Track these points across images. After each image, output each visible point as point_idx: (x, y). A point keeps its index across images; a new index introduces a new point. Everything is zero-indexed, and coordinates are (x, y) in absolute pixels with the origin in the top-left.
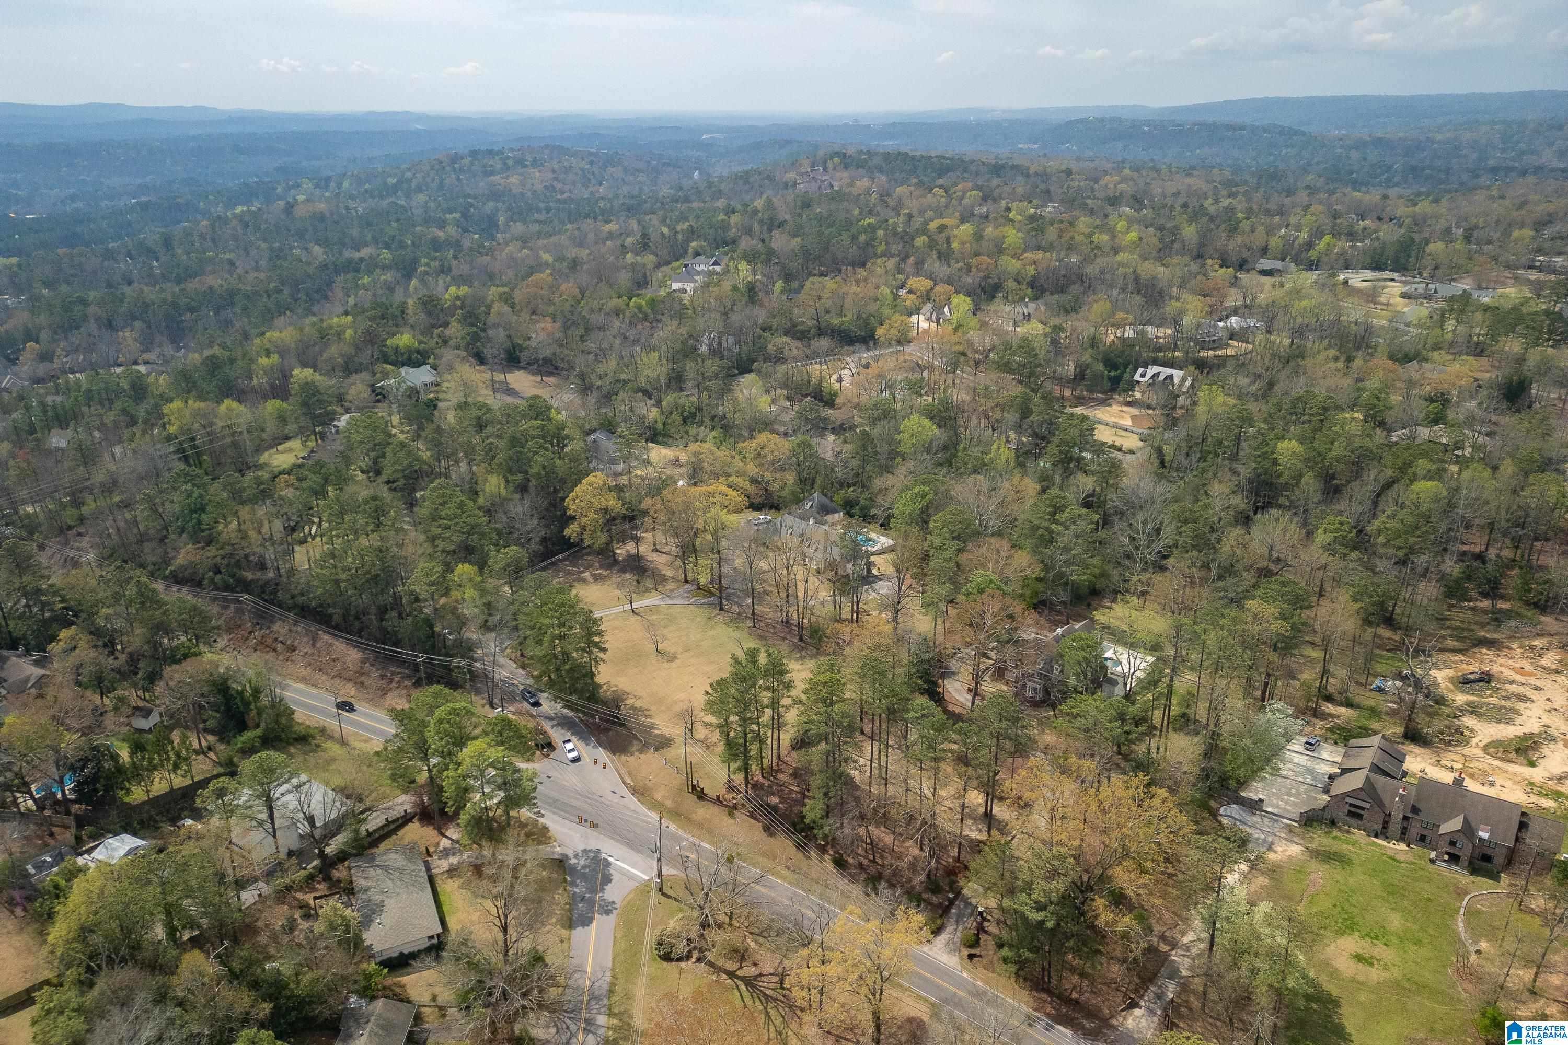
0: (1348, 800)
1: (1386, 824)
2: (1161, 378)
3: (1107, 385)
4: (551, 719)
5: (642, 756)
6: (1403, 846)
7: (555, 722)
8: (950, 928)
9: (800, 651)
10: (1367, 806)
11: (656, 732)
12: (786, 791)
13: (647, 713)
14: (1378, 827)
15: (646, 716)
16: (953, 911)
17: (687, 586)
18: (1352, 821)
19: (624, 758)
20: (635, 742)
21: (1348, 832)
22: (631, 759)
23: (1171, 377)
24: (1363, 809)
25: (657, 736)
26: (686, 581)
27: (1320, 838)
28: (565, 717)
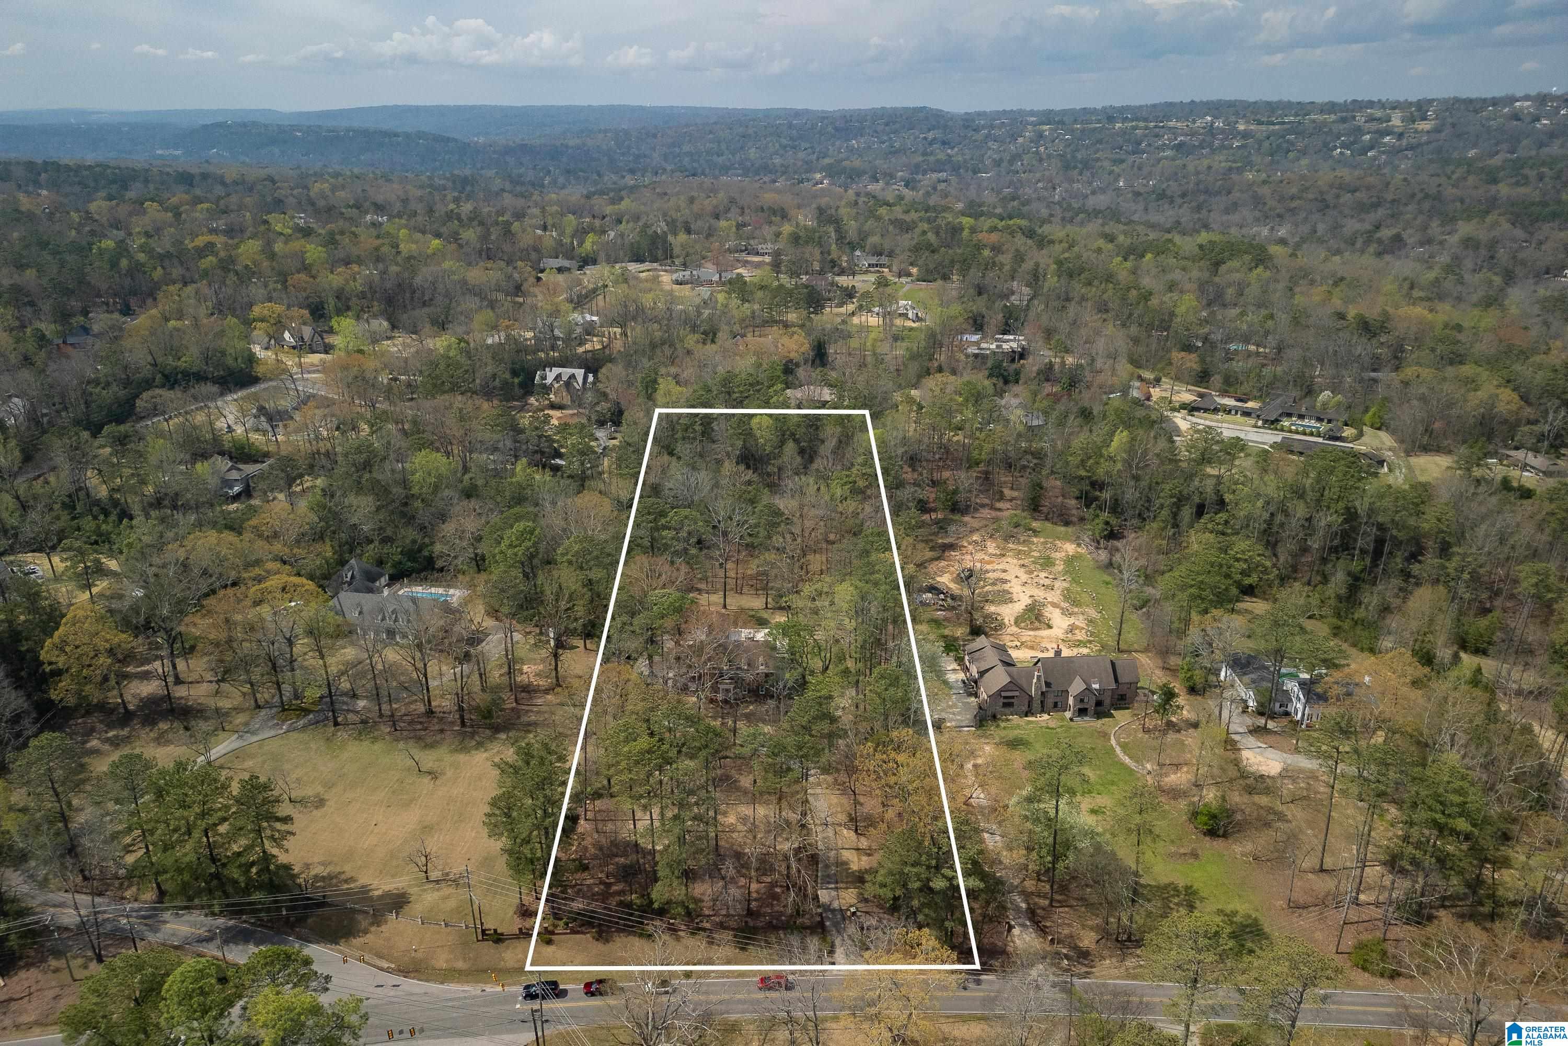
0: (1003, 694)
1: (1029, 705)
2: (565, 378)
3: (518, 391)
4: (209, 940)
5: (383, 928)
6: (1046, 717)
7: (218, 941)
8: (838, 942)
9: (472, 738)
10: (1017, 694)
11: (376, 893)
12: (585, 889)
13: (343, 877)
14: (1025, 708)
15: (346, 881)
16: (828, 923)
17: (263, 712)
18: (1007, 710)
19: (357, 941)
20: (360, 917)
21: (1008, 720)
22: (369, 938)
23: (573, 376)
24: (1013, 697)
25: (381, 897)
26: (258, 707)
27: (997, 732)
28: (227, 929)
